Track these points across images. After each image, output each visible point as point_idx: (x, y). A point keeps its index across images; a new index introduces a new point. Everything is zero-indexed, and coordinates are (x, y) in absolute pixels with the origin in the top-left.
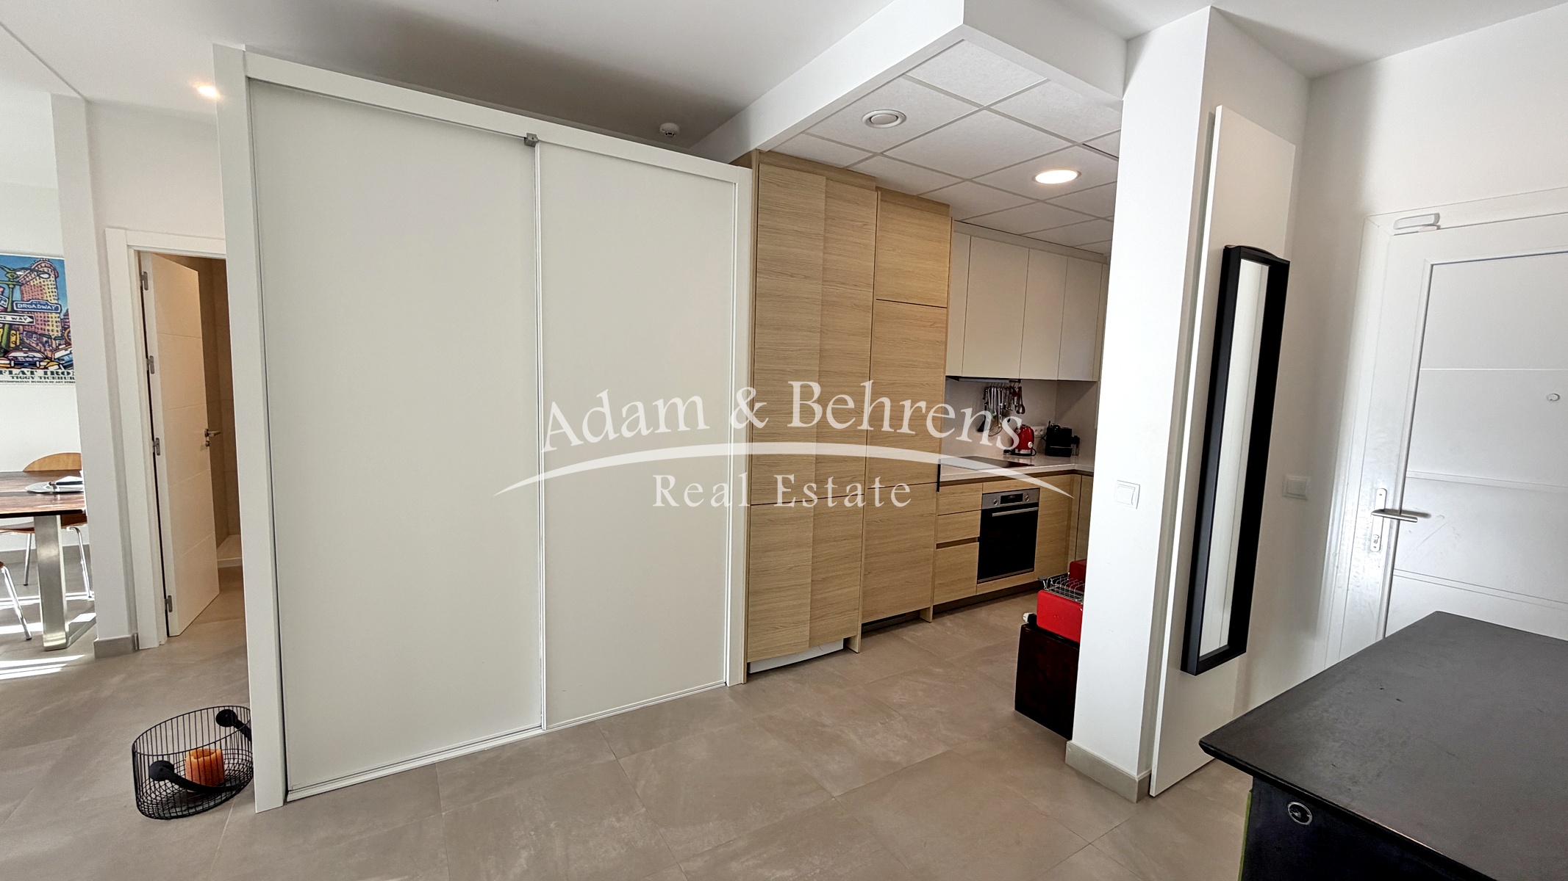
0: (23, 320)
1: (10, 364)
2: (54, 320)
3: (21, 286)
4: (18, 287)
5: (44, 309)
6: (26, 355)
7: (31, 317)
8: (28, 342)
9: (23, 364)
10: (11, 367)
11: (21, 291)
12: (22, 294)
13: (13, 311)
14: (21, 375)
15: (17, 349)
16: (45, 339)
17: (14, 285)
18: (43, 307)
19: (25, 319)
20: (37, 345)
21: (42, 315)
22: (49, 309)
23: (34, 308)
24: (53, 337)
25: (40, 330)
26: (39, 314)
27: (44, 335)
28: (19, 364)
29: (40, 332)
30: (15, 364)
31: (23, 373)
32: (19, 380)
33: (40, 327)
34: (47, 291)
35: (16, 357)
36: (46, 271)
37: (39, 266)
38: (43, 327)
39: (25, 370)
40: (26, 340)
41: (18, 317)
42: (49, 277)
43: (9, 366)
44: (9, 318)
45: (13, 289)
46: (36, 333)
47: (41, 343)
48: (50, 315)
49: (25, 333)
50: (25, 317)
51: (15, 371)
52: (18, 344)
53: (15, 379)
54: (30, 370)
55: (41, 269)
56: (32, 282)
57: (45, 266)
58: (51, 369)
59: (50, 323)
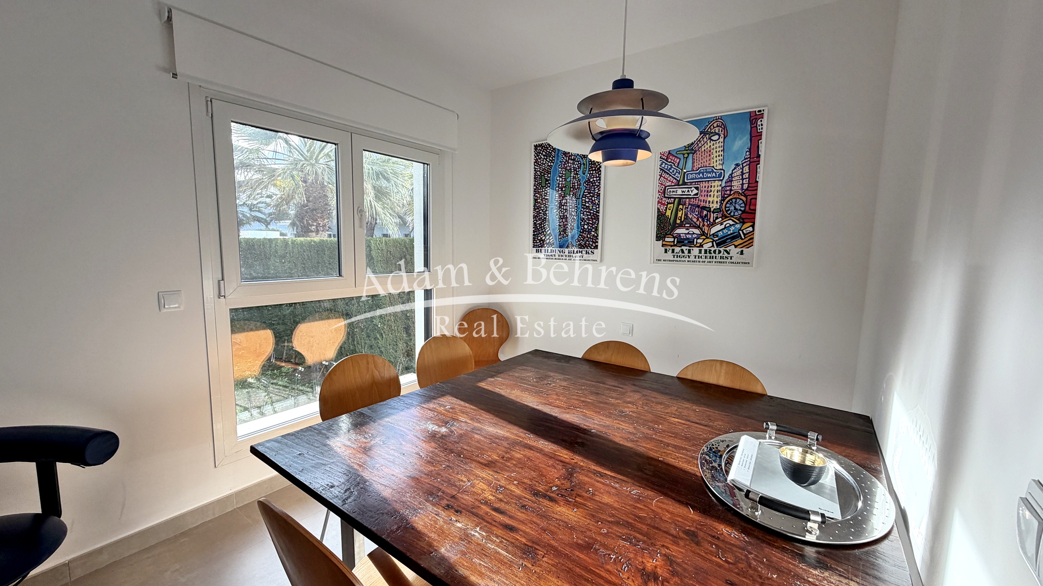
0: (690, 193)
1: (674, 242)
2: (716, 188)
3: (694, 154)
4: (691, 155)
5: (710, 178)
6: (687, 232)
7: (697, 188)
8: (690, 217)
9: (683, 242)
10: (675, 245)
11: (693, 159)
12: (693, 163)
13: (684, 183)
14: (681, 254)
15: (681, 226)
16: (705, 212)
17: (688, 154)
18: (709, 175)
19: (692, 191)
20: (698, 220)
21: (707, 185)
22: (714, 177)
23: (701, 178)
24: (712, 210)
25: (702, 203)
26: (704, 184)
27: (704, 208)
28: (681, 242)
29: (702, 204)
30: (678, 242)
31: (683, 251)
32: (679, 259)
33: (702, 198)
34: (715, 155)
35: (679, 234)
36: (717, 131)
37: (712, 127)
38: (705, 198)
39: (684, 248)
40: (689, 215)
41: (687, 190)
42: (719, 139)
43: (672, 244)
44: (679, 192)
45: (687, 158)
46: (698, 206)
47: (701, 217)
48: (713, 184)
49: (690, 206)
50: (692, 189)
51: (677, 249)
52: (682, 220)
53: (675, 259)
54: (688, 248)
55: (713, 131)
56: (703, 147)
57: (717, 126)
58: (706, 247)
59: (712, 194)
